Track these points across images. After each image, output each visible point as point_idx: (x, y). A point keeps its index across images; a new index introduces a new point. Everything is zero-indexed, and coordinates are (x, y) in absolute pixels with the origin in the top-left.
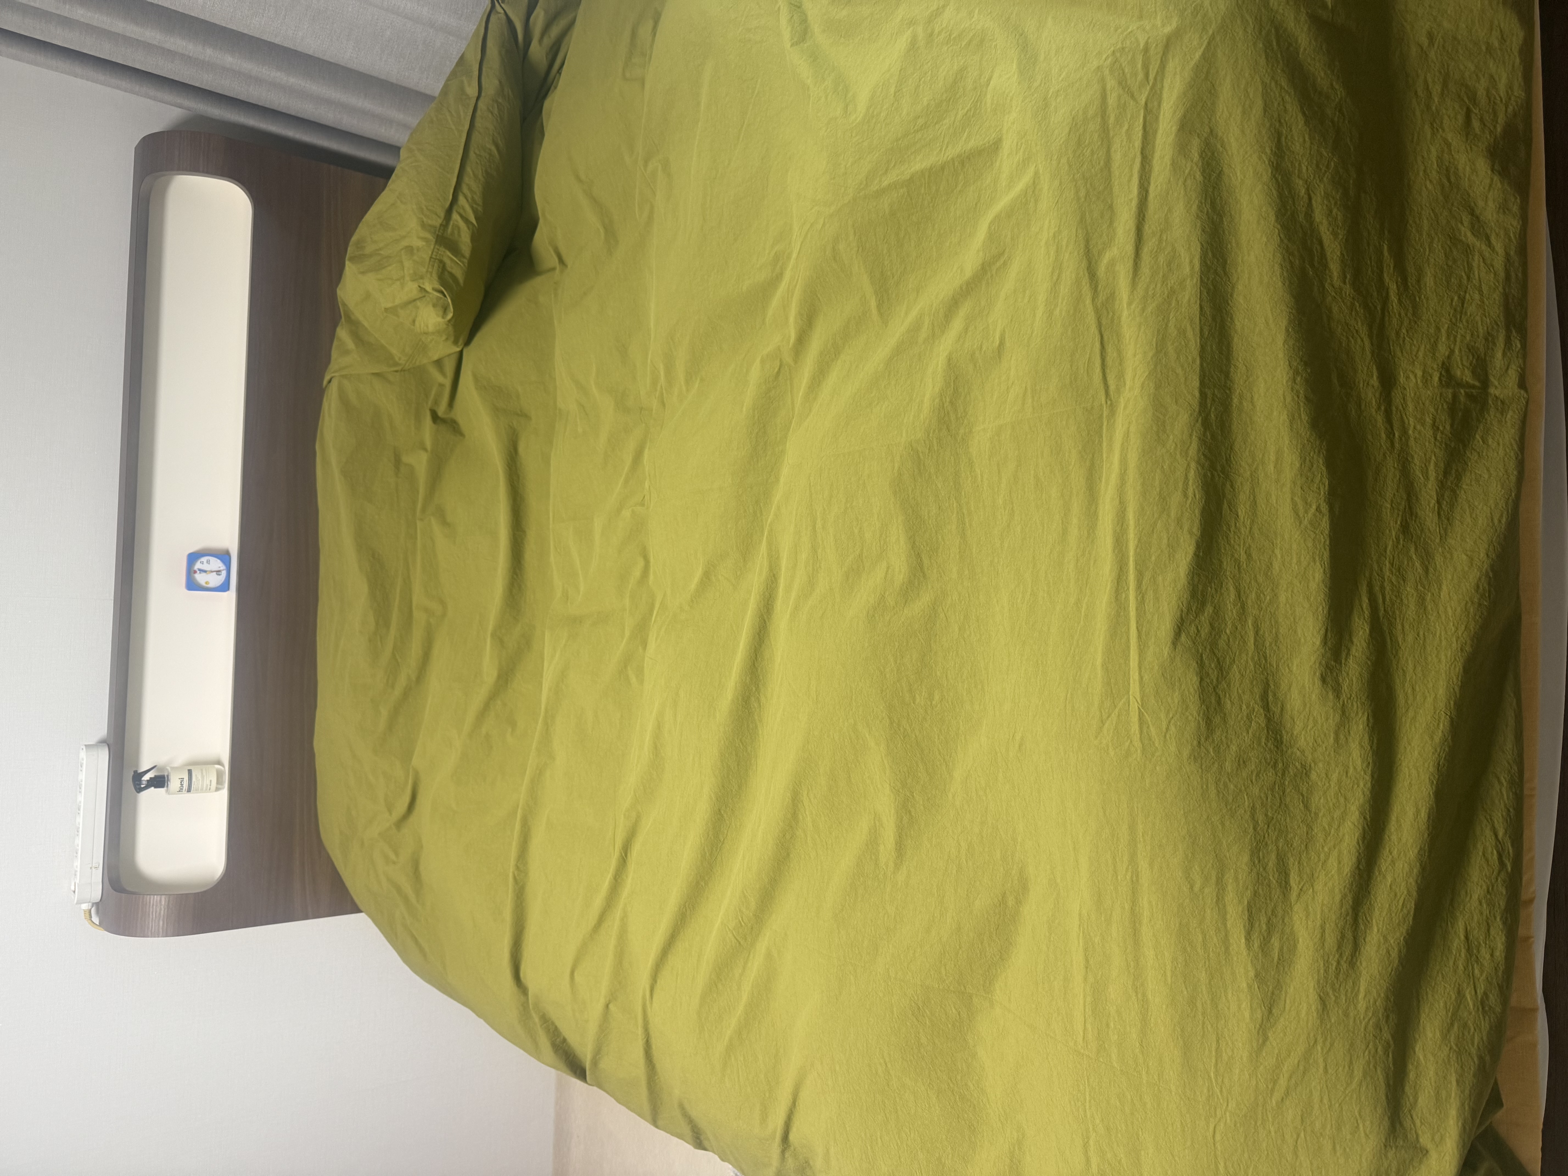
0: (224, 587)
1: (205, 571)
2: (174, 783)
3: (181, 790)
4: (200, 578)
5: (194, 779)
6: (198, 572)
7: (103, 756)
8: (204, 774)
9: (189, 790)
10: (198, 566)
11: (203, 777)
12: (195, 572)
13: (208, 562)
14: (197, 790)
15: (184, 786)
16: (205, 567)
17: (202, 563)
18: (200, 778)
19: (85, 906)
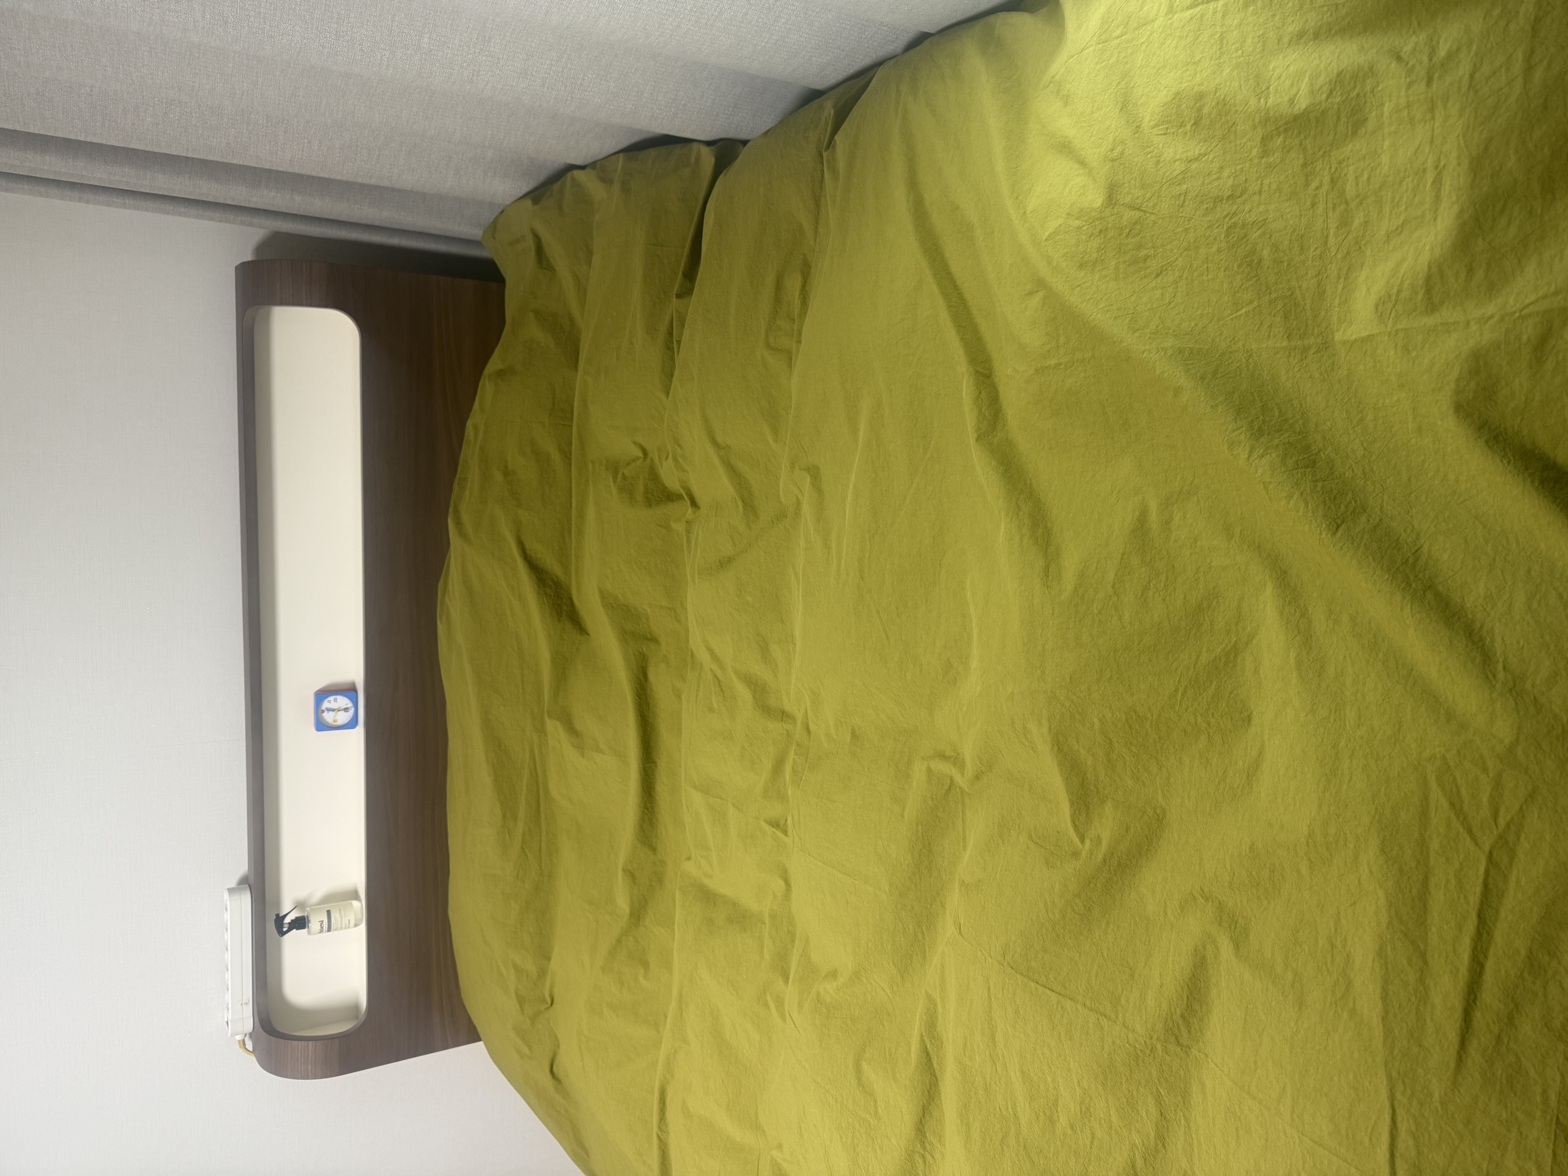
0: (352, 724)
1: (333, 710)
2: (314, 925)
3: (321, 931)
4: (328, 717)
5: (333, 921)
6: (326, 712)
7: (245, 900)
8: (343, 914)
9: (329, 930)
10: (326, 705)
11: (341, 916)
12: (323, 711)
13: (335, 700)
14: (336, 929)
15: (324, 928)
16: (333, 705)
17: (329, 702)
18: (339, 919)
19: (239, 1037)
